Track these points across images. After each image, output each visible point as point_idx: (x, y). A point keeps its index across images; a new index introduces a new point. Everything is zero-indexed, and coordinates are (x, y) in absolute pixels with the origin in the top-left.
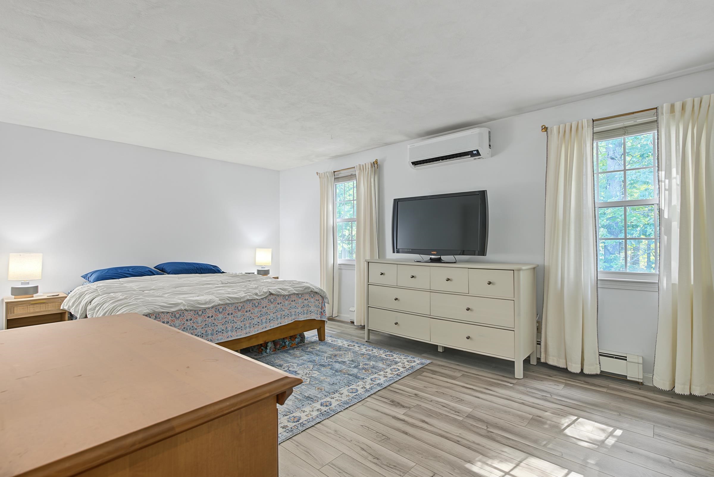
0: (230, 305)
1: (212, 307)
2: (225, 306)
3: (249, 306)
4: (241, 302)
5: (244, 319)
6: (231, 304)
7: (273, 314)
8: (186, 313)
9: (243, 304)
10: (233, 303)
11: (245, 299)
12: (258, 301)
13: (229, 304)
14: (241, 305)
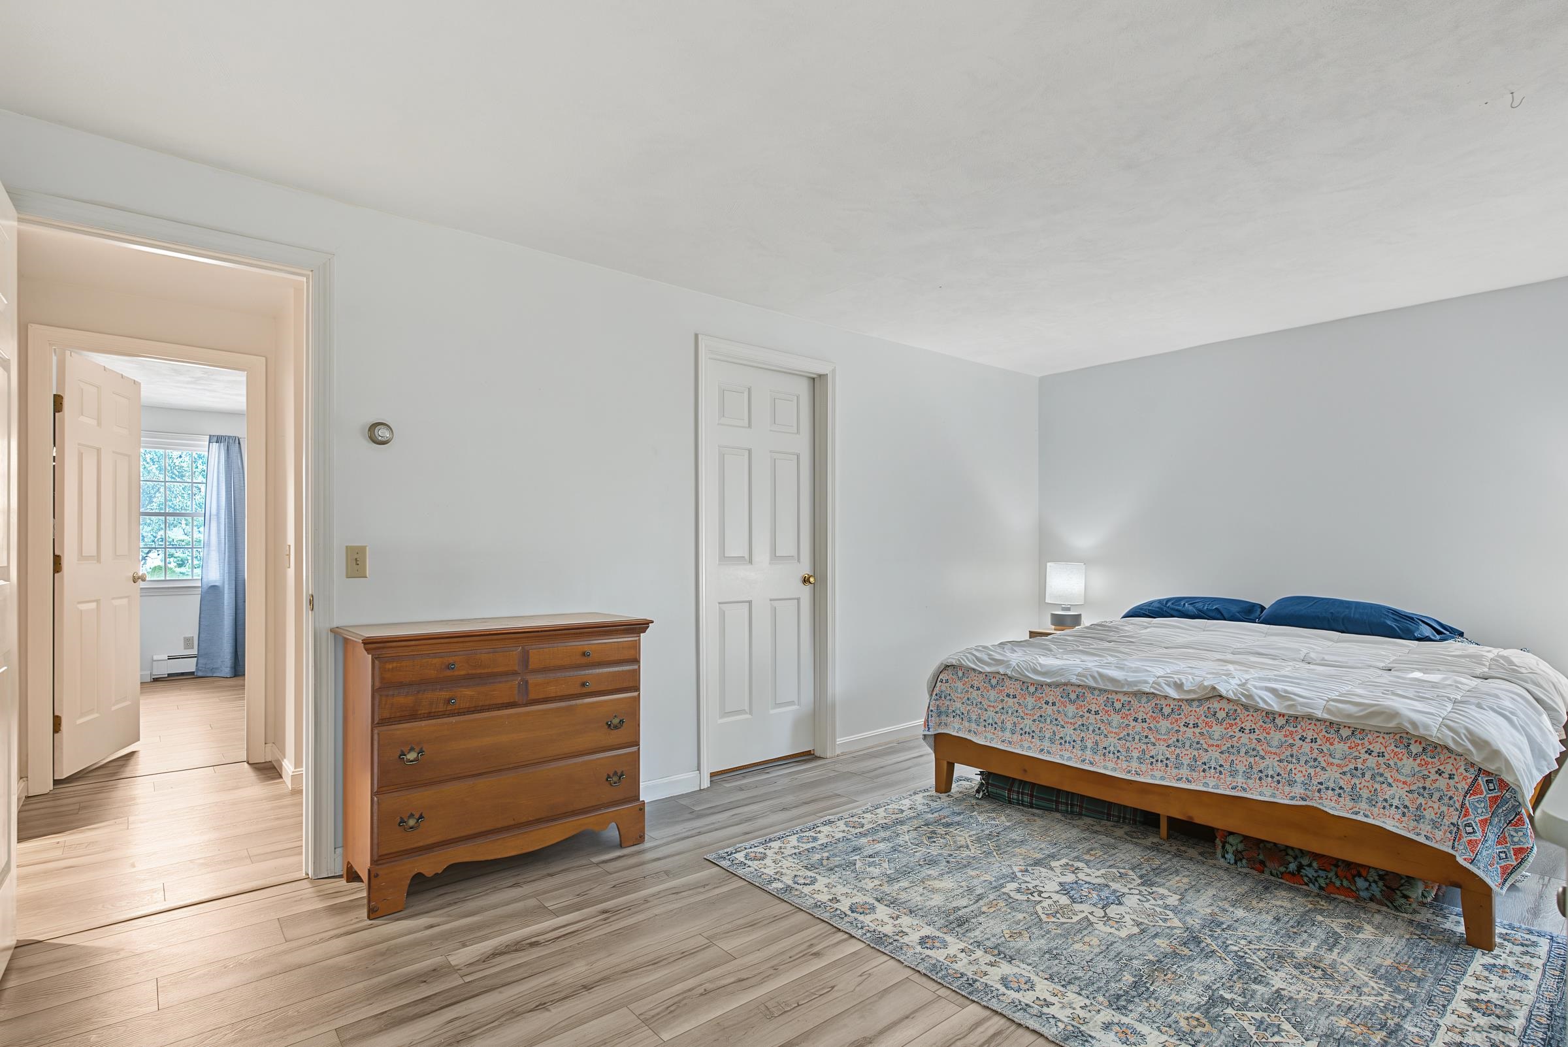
0: (1096, 692)
1: (1057, 685)
2: (1084, 691)
3: (1144, 709)
4: (1125, 693)
5: (1128, 735)
6: (1100, 690)
7: (1221, 753)
8: (1007, 682)
9: (1130, 699)
10: (1105, 691)
11: (1136, 689)
12: (1172, 703)
13: (1095, 689)
14: (1124, 699)
